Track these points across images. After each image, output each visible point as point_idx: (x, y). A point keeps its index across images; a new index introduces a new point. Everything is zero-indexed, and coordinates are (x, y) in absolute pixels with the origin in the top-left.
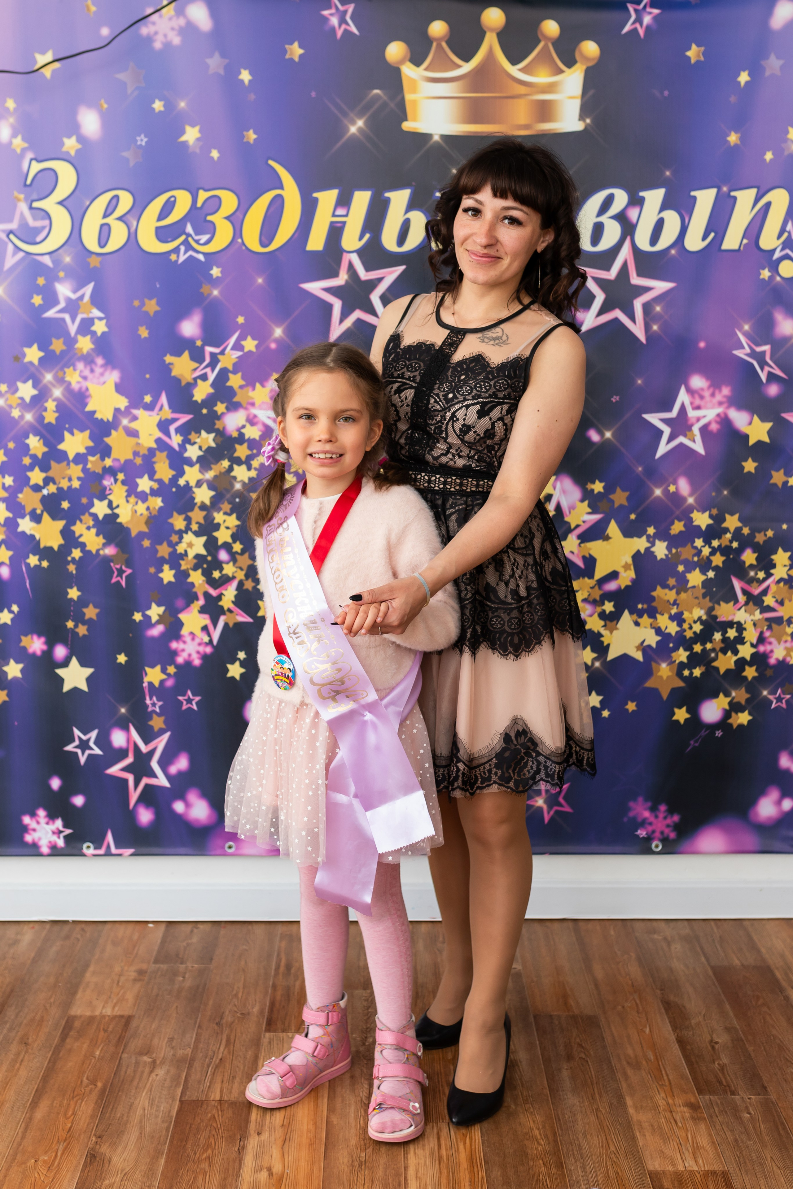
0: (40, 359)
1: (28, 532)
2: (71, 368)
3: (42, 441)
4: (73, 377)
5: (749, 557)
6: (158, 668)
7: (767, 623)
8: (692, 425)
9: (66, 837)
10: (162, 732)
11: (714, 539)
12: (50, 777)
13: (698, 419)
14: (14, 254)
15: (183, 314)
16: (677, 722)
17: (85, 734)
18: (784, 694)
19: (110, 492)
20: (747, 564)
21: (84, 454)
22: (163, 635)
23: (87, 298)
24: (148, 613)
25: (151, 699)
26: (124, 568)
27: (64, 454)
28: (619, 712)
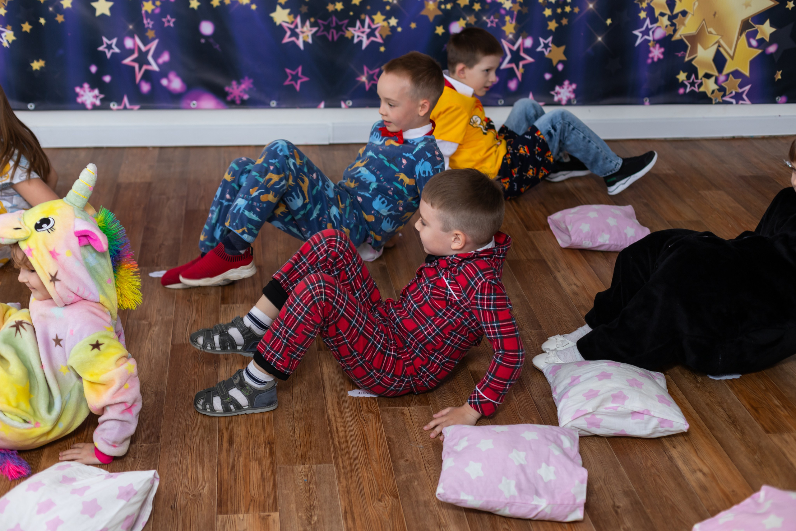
6: (150, 3)
9: (100, 99)
10: (153, 39)
12: (90, 65)
16: (438, 34)
17: (109, 40)
18: (494, 19)
25: (147, 20)
28: (406, 28)
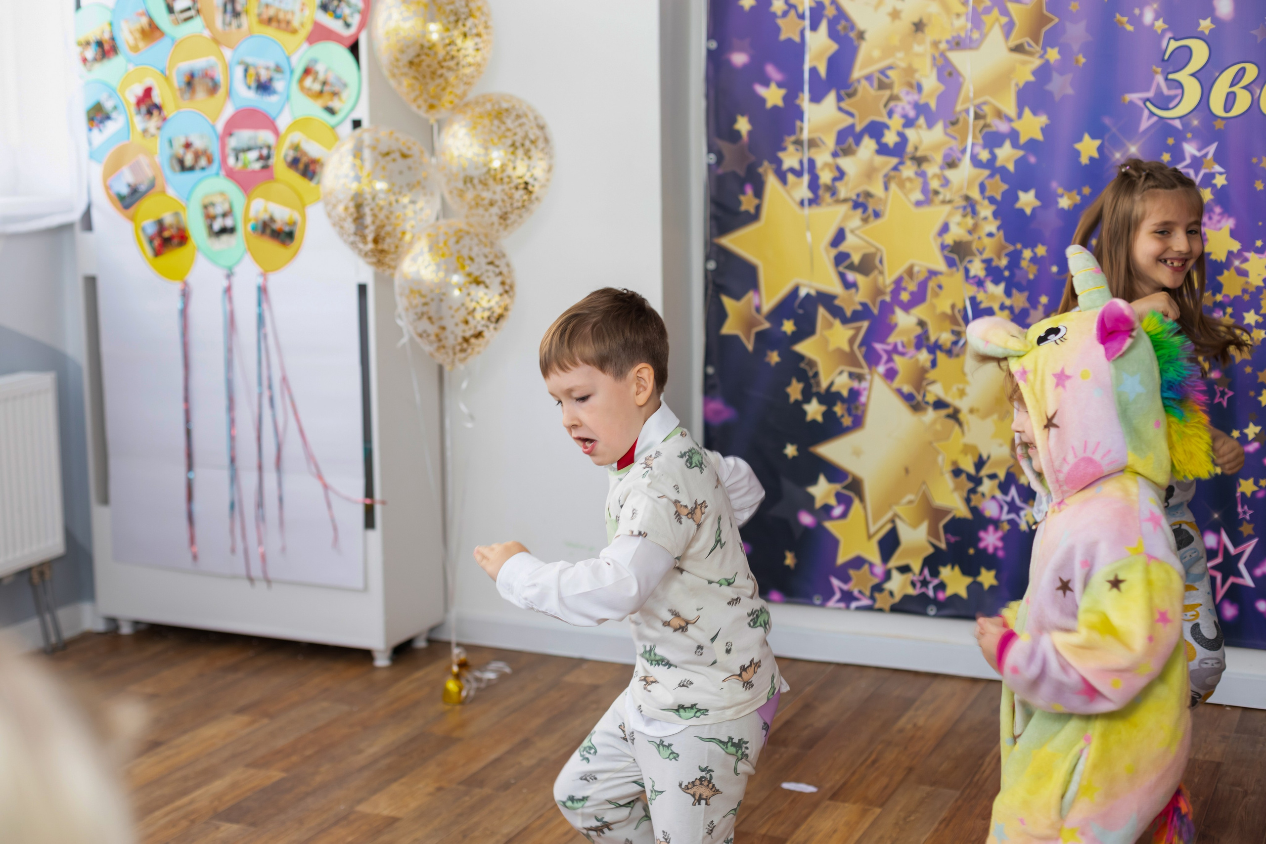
6: (1251, 481)
10: (1250, 538)
14: (1149, 118)
22: (1257, 451)
23: (1210, 156)
24: (1246, 431)
25: (1242, 507)
26: (1226, 390)
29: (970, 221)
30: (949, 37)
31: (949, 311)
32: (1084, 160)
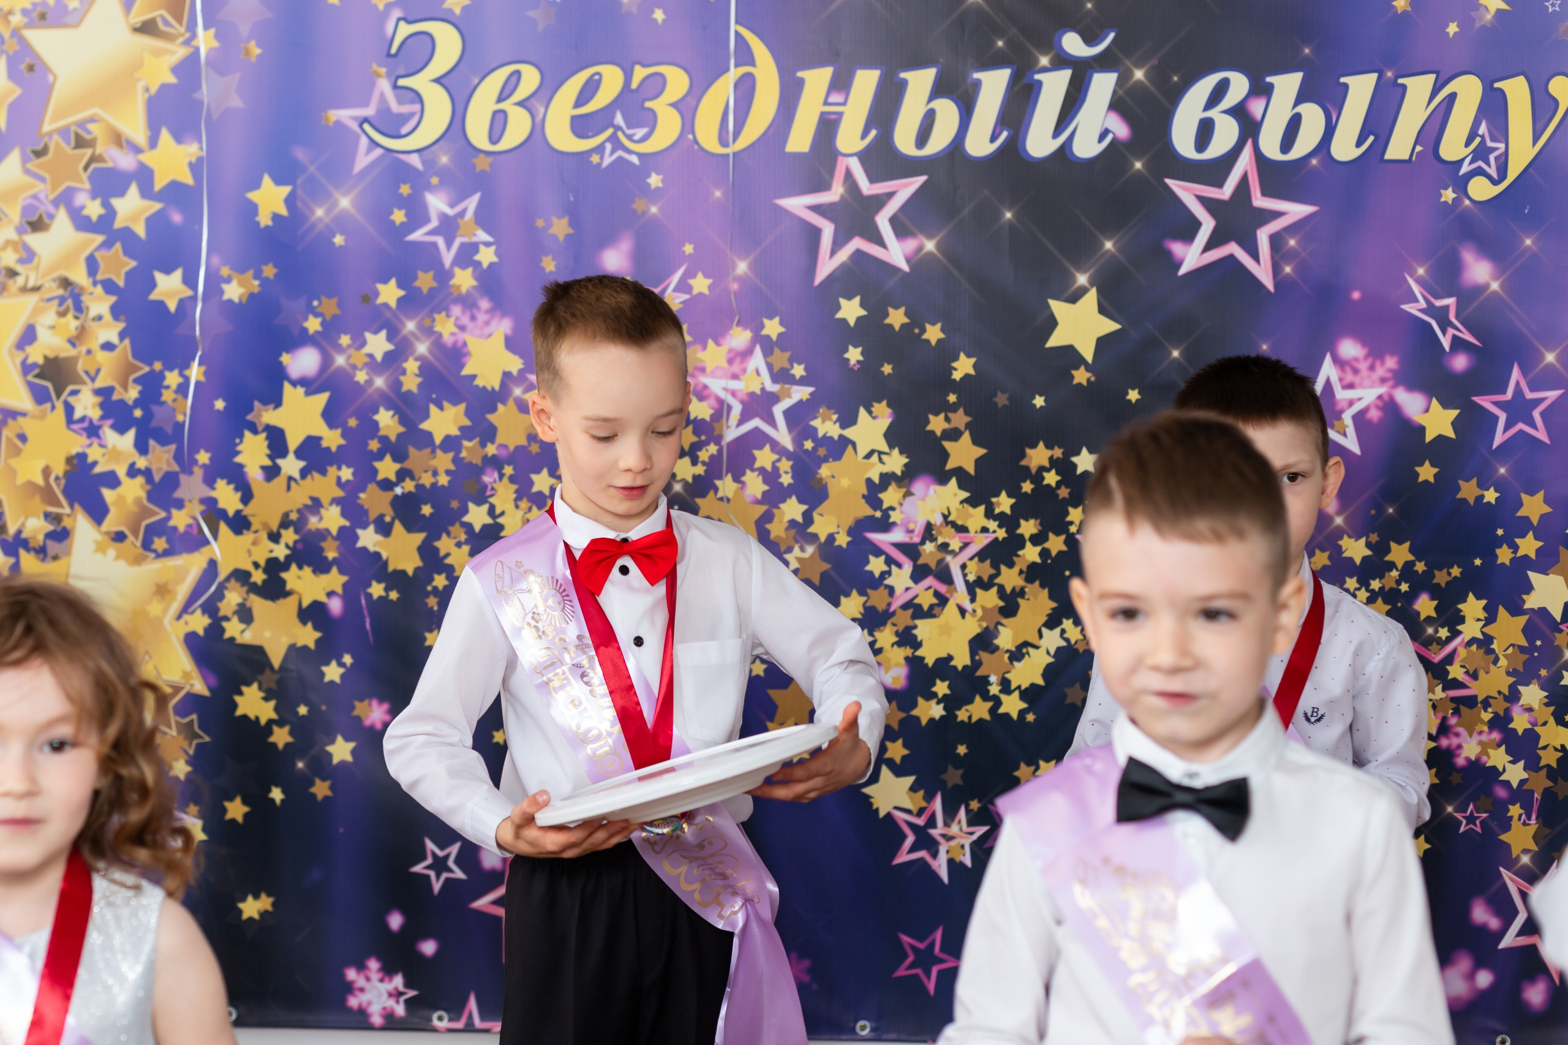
0: (400, 301)
1: (372, 549)
2: (444, 314)
3: (396, 417)
4: (446, 327)
5: (1425, 606)
7: (1454, 705)
8: (1342, 411)
9: (409, 1003)
11: (1374, 579)
12: (387, 911)
13: (1351, 403)
14: (369, 151)
15: (607, 240)
17: (442, 848)
18: (1478, 813)
19: (492, 492)
20: (1423, 617)
21: (456, 436)
23: (469, 215)
27: (429, 435)
29: (71, 324)
30: (28, 6)
31: (39, 480)
32: (264, 220)
